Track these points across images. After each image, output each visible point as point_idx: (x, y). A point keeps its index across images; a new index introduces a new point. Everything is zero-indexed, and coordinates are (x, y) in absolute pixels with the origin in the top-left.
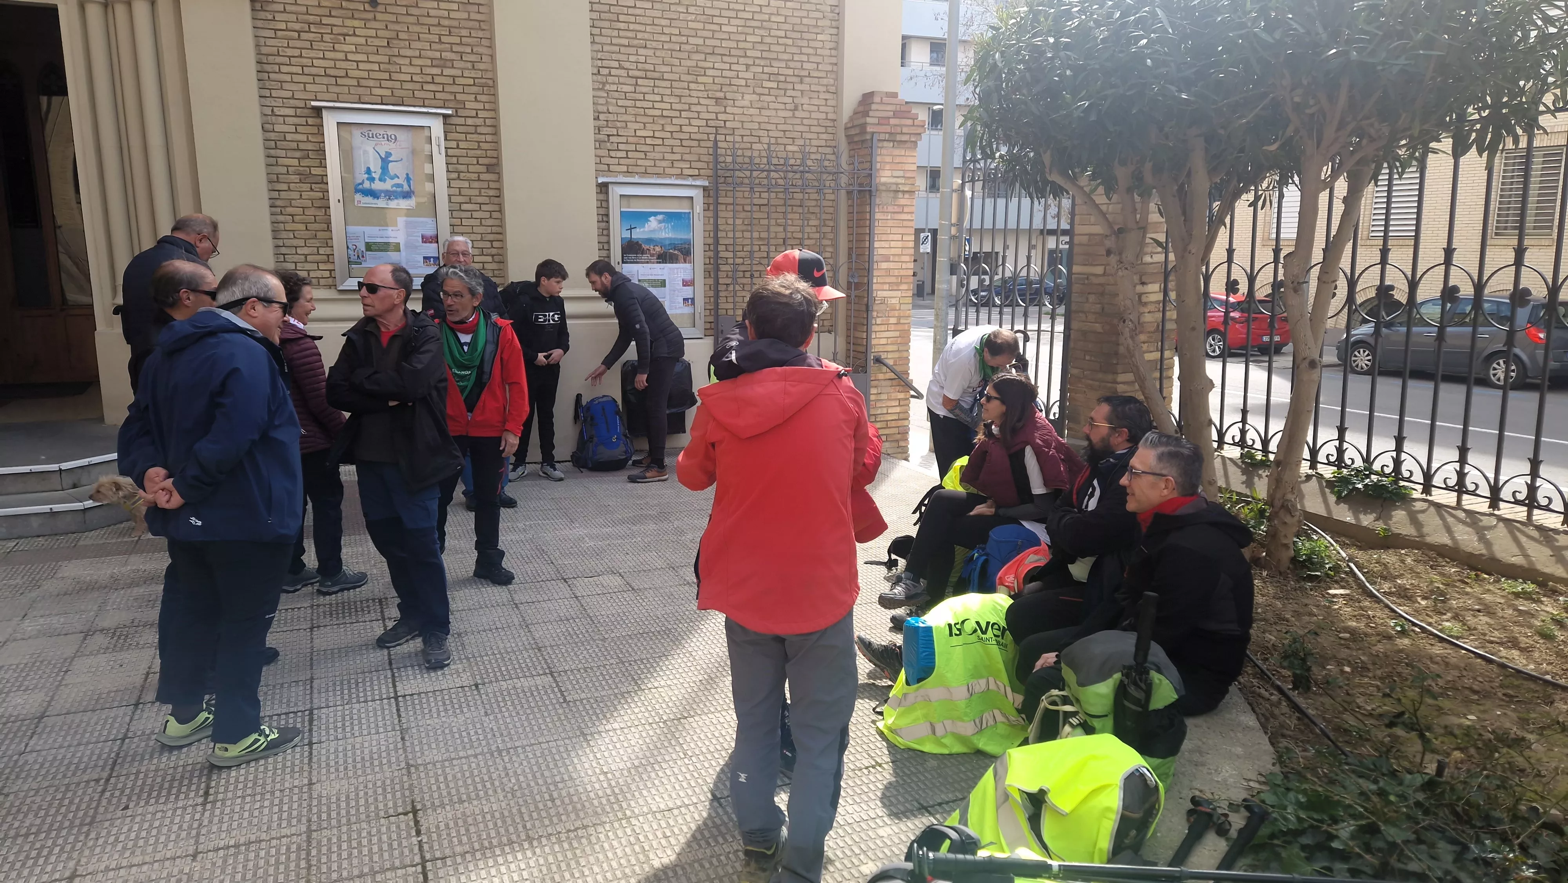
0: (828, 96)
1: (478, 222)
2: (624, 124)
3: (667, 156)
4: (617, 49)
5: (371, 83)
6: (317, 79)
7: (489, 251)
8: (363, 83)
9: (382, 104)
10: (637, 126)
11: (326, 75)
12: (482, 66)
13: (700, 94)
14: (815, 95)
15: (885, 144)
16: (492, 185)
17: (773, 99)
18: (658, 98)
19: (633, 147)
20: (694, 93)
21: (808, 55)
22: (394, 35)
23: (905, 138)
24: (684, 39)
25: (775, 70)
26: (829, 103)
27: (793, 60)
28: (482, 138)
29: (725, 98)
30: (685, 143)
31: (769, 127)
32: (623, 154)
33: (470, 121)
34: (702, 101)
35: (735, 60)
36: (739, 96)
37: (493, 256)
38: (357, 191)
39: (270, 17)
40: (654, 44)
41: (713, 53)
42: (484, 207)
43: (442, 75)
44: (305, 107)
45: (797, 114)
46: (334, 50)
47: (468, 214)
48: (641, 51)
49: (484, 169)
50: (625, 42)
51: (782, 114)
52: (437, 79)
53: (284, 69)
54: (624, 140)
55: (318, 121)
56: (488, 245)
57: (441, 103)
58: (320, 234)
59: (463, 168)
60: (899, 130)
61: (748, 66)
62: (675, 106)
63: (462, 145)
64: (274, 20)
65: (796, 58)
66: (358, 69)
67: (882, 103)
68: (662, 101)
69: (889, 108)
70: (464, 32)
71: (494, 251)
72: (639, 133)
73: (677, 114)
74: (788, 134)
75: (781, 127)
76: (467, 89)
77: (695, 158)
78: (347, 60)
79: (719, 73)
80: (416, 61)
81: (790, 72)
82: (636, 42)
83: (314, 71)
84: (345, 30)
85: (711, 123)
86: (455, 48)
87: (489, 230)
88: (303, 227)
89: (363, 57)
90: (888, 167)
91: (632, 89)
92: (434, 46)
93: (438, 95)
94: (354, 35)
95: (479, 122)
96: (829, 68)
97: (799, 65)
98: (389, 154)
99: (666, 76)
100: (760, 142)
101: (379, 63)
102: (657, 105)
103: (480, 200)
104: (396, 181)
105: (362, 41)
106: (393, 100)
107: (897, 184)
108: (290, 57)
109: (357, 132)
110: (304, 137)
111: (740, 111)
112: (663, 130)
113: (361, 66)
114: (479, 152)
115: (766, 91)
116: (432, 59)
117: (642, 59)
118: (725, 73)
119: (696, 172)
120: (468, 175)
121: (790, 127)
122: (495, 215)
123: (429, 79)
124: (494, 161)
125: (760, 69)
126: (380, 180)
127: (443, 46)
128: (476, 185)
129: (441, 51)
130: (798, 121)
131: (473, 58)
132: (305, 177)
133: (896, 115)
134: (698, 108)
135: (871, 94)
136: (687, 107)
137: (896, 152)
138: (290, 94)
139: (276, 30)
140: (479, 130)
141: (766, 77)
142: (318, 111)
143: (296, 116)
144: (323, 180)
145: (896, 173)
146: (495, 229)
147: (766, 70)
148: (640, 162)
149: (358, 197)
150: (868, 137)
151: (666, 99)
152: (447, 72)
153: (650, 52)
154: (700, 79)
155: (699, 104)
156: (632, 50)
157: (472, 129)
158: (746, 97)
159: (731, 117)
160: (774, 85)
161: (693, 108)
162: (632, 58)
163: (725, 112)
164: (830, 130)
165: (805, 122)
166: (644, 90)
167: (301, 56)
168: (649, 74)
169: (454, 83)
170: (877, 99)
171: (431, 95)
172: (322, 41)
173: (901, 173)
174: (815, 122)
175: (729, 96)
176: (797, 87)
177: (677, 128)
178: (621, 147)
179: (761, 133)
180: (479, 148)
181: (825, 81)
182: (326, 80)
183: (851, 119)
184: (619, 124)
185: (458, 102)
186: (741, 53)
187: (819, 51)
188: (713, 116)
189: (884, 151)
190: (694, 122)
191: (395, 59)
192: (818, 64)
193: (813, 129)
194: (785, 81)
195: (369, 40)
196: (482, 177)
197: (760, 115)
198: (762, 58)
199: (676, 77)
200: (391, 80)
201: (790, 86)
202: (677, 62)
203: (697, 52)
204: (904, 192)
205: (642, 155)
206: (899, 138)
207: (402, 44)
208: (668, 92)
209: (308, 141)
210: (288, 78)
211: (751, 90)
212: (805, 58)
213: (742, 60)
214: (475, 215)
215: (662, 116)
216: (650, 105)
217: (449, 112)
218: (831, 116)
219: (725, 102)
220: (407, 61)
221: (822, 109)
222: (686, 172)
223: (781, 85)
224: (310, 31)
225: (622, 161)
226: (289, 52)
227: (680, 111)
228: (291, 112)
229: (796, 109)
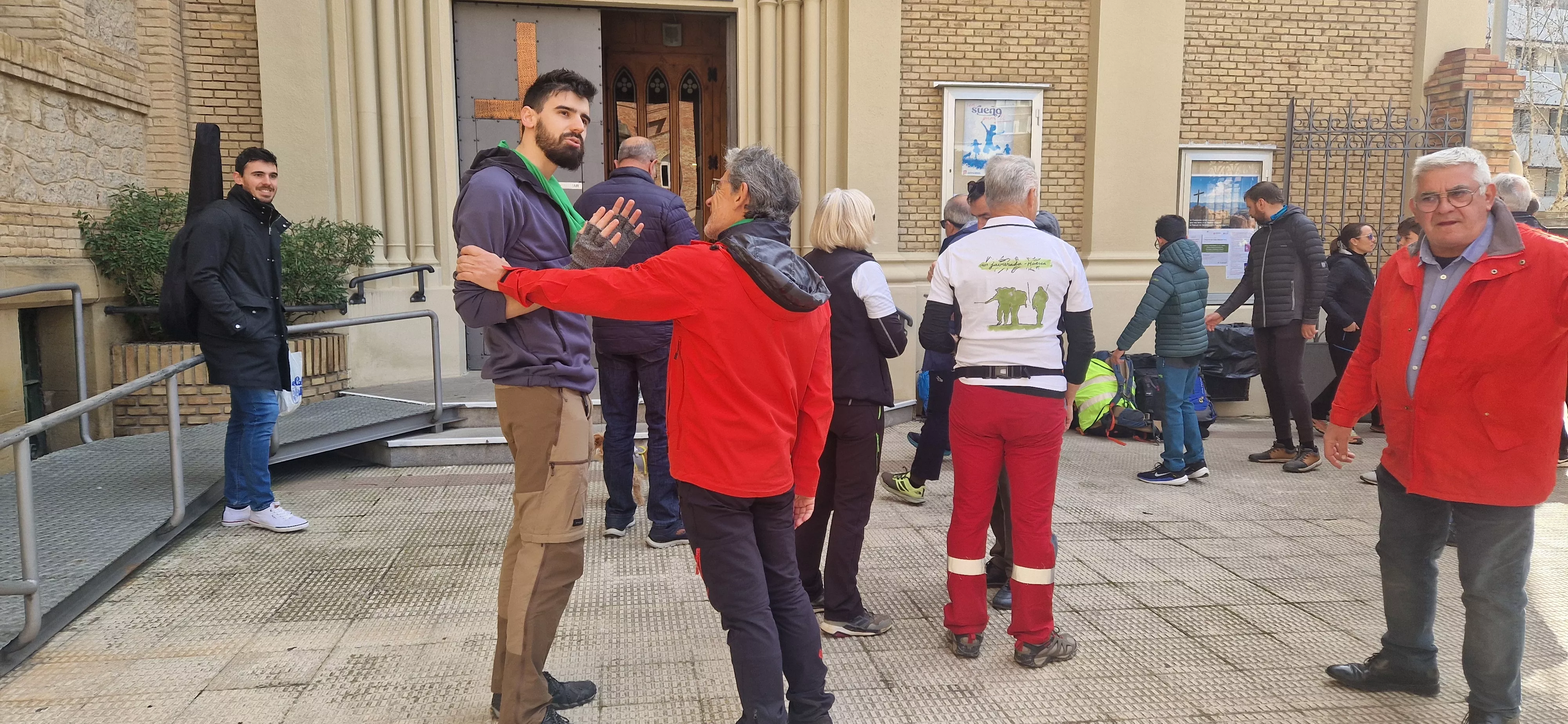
0: (1404, 56)
1: (1062, 189)
2: (1198, 92)
3: (1238, 122)
4: (1197, 20)
5: (984, 63)
6: (941, 62)
7: (1070, 216)
8: (978, 63)
9: (991, 81)
10: (1211, 93)
11: (948, 58)
12: (1079, 43)
13: (1274, 60)
14: (1391, 56)
15: (1480, 101)
16: (1079, 153)
17: (1346, 61)
18: (1233, 65)
19: (1205, 114)
20: (1268, 59)
21: (1385, 16)
22: (1006, 18)
23: (1502, 94)
24: (1262, 7)
25: (1351, 33)
26: (1405, 63)
27: (1369, 22)
28: (1073, 109)
29: (1299, 63)
30: (1256, 108)
31: (1341, 90)
32: (1196, 121)
33: (1064, 94)
34: (1276, 67)
35: (1311, 25)
36: (1312, 60)
37: (1073, 221)
38: (965, 161)
39: (909, 8)
40: (1233, 14)
41: (1290, 19)
42: (1069, 175)
43: (1044, 52)
44: (928, 87)
45: (1371, 76)
46: (956, 35)
47: (1054, 182)
48: (1220, 21)
49: (1071, 138)
50: (1206, 13)
51: (1354, 76)
52: (1040, 57)
53: (915, 53)
54: (1197, 107)
55: (938, 99)
56: (1070, 210)
57: (1040, 79)
58: (930, 202)
59: (1054, 138)
60: (1496, 86)
61: (1323, 30)
62: (1249, 73)
63: (1055, 117)
64: (911, 10)
65: (1373, 19)
66: (974, 51)
67: (1474, 59)
68: (1236, 68)
69: (1484, 64)
70: (1067, 12)
71: (1075, 216)
72: (1212, 100)
73: (1250, 80)
74: (1360, 97)
75: (1352, 90)
76: (1064, 65)
77: (1265, 123)
78: (966, 43)
79: (1294, 38)
80: (1024, 41)
81: (1366, 34)
82: (1216, 13)
83: (938, 54)
84: (967, 16)
85: (1282, 88)
86: (1058, 27)
87: (1072, 196)
88: (916, 195)
89: (979, 40)
90: (1481, 125)
91: (1208, 57)
92: (1040, 26)
93: (1039, 72)
94: (974, 20)
95: (1071, 94)
96: (1407, 28)
97: (1375, 26)
98: (993, 127)
99: (1242, 44)
100: (1330, 106)
101: (992, 44)
102: (1231, 72)
103: (1066, 167)
104: (998, 151)
105: (980, 25)
106: (1000, 78)
107: (1491, 143)
108: (920, 43)
109: (969, 108)
110: (924, 114)
111: (1313, 75)
112: (1235, 96)
113: (977, 48)
114: (1069, 123)
115: (1340, 54)
116: (1037, 39)
117: (1221, 29)
118: (1300, 39)
119: (1265, 137)
120: (1058, 144)
121: (1362, 90)
122: (1079, 182)
123: (1032, 57)
124: (1082, 130)
125: (1335, 33)
126: (985, 151)
127: (1048, 26)
128: (1064, 153)
129: (1045, 31)
130: (1372, 83)
131: (1072, 35)
132: (922, 150)
133: (1493, 70)
134: (1271, 73)
135: (1462, 51)
136: (1259, 73)
137: (1491, 109)
138: (916, 76)
139: (912, 19)
140: (1072, 102)
141: (1341, 40)
142: (940, 89)
143: (920, 95)
144: (938, 153)
145: (1489, 132)
146: (1077, 195)
147: (1342, 33)
148: (1211, 128)
149: (965, 167)
150: (1462, 94)
151: (1240, 66)
152: (1049, 49)
153: (1229, 22)
154: (1275, 45)
155: (1272, 69)
156: (1212, 21)
157: (1065, 102)
158: (1320, 61)
159: (1303, 81)
160: (1349, 47)
161: (1267, 74)
162: (1211, 28)
163: (1298, 77)
164: (1404, 91)
165: (1379, 83)
166: (1220, 58)
167: (929, 42)
168: (1226, 43)
169: (1054, 60)
170: (1469, 56)
171: (1032, 72)
172: (948, 27)
173: (1495, 132)
174: (1389, 83)
175: (1302, 60)
176: (1373, 48)
177: (1249, 94)
178: (1195, 114)
179: (1333, 96)
180: (1070, 119)
181: (1401, 42)
182: (947, 62)
183: (1432, 78)
184: (1194, 92)
185: (1056, 77)
186: (1317, 17)
187: (1397, 12)
188: (1285, 81)
189: (1477, 109)
190: (1265, 87)
191: (1005, 40)
192: (1395, 24)
193: (1387, 90)
194: (1361, 44)
195: (986, 24)
196: (1071, 146)
197: (1333, 78)
198: (1338, 21)
199: (1252, 44)
200: (1000, 59)
201: (1365, 48)
202: (1253, 30)
203: (1274, 19)
204: (1498, 151)
205: (1213, 122)
206: (1495, 94)
207: (1013, 26)
208: (1243, 59)
209: (928, 117)
210: (917, 61)
211: (1324, 54)
212: (1382, 19)
213: (1317, 25)
214: (1061, 182)
215: (1236, 83)
216: (1225, 72)
217: (1047, 85)
218: (1405, 77)
219: (1298, 67)
220: (1015, 41)
221: (1397, 70)
222: (1255, 137)
223: (1356, 48)
224: (938, 19)
225: (1194, 128)
226: (921, 38)
227: (1253, 77)
228: (916, 92)
229: (1370, 70)
